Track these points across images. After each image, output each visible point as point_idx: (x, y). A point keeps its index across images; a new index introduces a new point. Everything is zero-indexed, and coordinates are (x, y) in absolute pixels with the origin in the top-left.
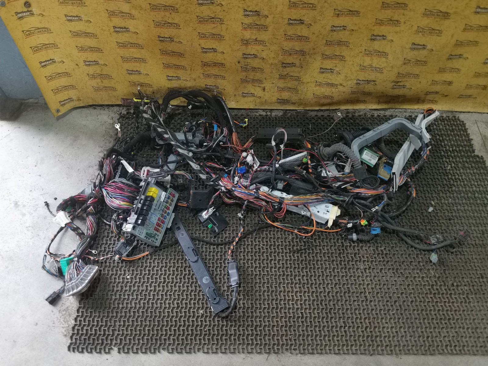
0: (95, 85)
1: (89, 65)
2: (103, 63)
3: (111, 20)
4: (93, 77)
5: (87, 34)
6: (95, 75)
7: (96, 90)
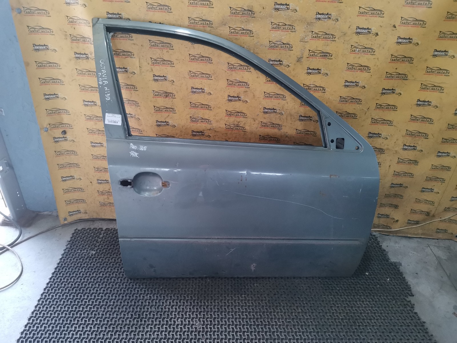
1: (101, 183)
6: (104, 191)
7: (102, 205)
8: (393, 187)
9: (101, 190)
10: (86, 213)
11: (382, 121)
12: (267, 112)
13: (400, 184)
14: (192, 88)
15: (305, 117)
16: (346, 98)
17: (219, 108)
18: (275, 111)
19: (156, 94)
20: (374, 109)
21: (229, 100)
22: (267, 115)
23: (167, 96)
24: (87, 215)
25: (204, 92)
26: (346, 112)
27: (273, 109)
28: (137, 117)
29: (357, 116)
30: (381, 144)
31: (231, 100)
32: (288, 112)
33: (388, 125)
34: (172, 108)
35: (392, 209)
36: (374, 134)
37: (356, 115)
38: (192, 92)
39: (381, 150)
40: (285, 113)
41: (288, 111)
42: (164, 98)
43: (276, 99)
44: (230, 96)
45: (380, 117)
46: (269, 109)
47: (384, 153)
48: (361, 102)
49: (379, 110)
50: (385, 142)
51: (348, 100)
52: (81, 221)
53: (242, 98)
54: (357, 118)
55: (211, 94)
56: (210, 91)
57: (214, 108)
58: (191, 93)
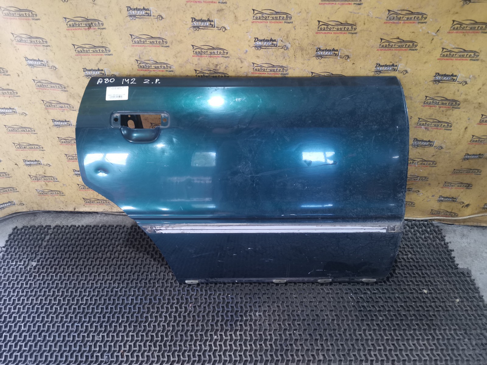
0: (39, 188)
1: (30, 165)
2: (45, 163)
3: (48, 112)
4: (36, 178)
5: (24, 129)
6: (38, 176)
7: (40, 193)
8: (467, 159)
9: (33, 174)
10: (22, 204)
11: (461, 52)
12: (260, 47)
13: (480, 155)
14: (129, 8)
15: (326, 50)
16: (399, 12)
17: (181, 42)
18: (274, 43)
19: (71, 23)
20: (448, 30)
21: (194, 27)
22: (261, 52)
23: (90, 26)
24: (24, 207)
25: (149, 15)
26: (398, 38)
27: (271, 40)
28: (51, 64)
29: (416, 46)
30: (455, 92)
31: (198, 27)
32: (297, 45)
33: (471, 60)
34: (103, 47)
35: (462, 190)
36: (445, 75)
37: (415, 44)
38: (131, 16)
39: (454, 103)
40: (292, 46)
41: (297, 42)
42: (86, 29)
43: (275, 23)
44: (195, 20)
45: (458, 45)
46: (264, 40)
47: (459, 108)
48: (425, 18)
49: (457, 32)
50: (463, 88)
51: (402, 16)
52: (18, 214)
53: (217, 21)
54: (417, 48)
55: (162, 18)
56: (159, 12)
57: (172, 43)
58: (128, 18)
